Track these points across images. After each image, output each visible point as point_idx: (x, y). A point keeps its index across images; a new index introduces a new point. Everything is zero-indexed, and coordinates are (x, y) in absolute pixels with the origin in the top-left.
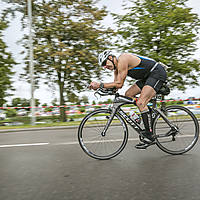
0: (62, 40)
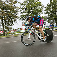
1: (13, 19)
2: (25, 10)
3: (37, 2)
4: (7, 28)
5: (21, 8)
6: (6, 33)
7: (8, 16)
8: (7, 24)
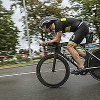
0: (42, 17)
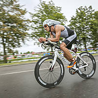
1: (20, 37)
2: (39, 25)
3: (56, 13)
4: (10, 51)
5: (33, 21)
6: (9, 59)
7: (12, 32)
8: (10, 45)
